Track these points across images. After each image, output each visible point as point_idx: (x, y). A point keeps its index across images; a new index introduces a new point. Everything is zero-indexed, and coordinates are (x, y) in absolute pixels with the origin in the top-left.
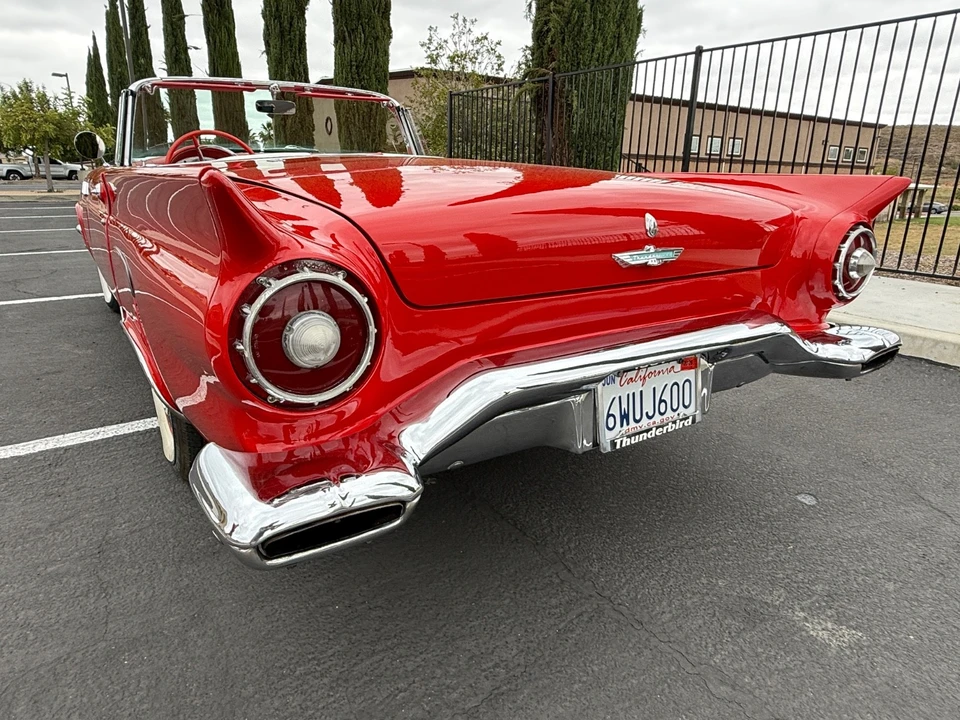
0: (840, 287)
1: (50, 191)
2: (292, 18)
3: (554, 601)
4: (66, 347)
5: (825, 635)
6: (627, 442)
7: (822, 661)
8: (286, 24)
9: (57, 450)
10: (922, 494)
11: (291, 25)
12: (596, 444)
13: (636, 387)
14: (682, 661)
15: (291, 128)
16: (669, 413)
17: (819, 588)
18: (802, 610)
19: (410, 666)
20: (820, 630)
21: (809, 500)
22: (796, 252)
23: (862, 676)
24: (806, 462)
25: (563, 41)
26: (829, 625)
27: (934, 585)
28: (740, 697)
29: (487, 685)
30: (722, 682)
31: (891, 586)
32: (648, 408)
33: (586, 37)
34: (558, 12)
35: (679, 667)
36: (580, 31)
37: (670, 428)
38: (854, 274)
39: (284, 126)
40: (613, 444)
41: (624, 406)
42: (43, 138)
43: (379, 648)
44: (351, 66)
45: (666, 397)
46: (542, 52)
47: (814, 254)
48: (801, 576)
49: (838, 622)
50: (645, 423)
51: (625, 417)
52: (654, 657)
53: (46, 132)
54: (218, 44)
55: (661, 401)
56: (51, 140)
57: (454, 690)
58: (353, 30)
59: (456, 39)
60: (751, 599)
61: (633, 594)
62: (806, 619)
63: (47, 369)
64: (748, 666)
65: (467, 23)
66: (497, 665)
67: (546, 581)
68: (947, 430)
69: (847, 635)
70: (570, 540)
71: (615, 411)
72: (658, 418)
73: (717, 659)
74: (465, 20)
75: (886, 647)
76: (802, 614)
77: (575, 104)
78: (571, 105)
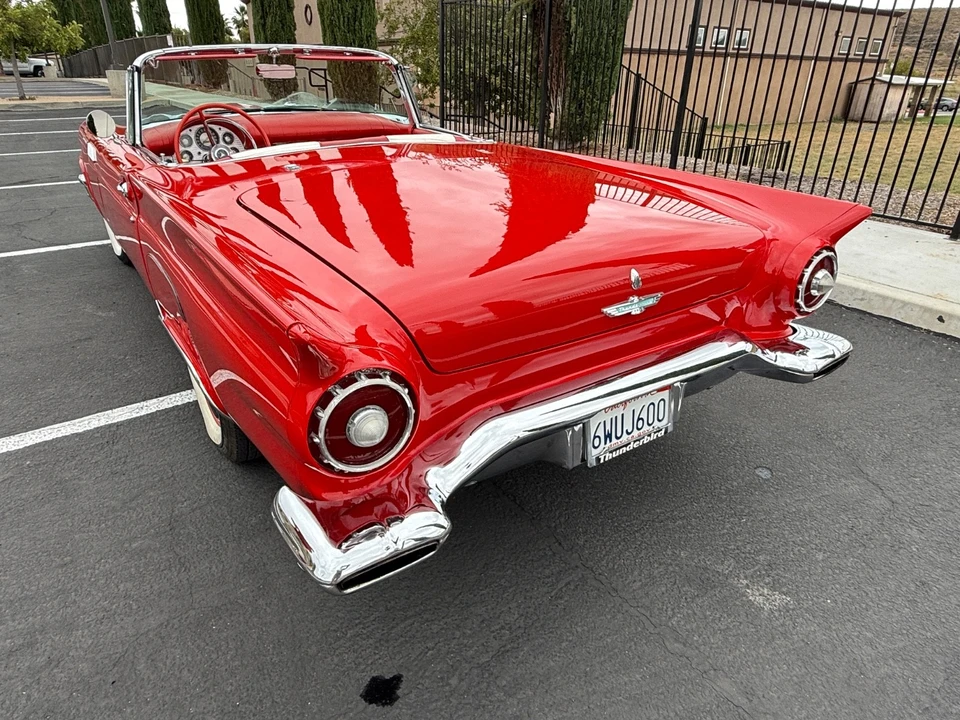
0: (802, 304)
1: (22, 98)
3: (547, 572)
4: (89, 309)
5: (760, 599)
6: (609, 456)
7: (757, 622)
9: (110, 426)
10: (863, 467)
12: (584, 460)
13: (618, 412)
14: (647, 623)
15: (271, 28)
16: (646, 428)
17: (761, 558)
18: (746, 578)
19: (435, 629)
20: (757, 596)
21: (764, 474)
22: (768, 269)
23: (784, 634)
24: (768, 434)
26: (766, 591)
27: (856, 555)
28: (689, 653)
29: (495, 644)
30: (676, 640)
31: (820, 556)
32: (628, 426)
35: (644, 628)
37: (646, 440)
38: (814, 292)
39: (264, 25)
40: (598, 459)
41: (608, 428)
42: (9, 39)
43: (410, 613)
45: (644, 415)
47: (782, 272)
48: (748, 547)
49: (773, 588)
50: (625, 438)
51: (608, 436)
52: (625, 619)
53: (10, 32)
55: (639, 419)
56: (16, 41)
57: (471, 648)
60: (706, 569)
61: (611, 565)
62: (747, 586)
63: (78, 335)
64: (698, 627)
66: (503, 628)
67: (541, 553)
68: (897, 398)
69: (779, 599)
70: (560, 515)
71: (601, 433)
72: (636, 433)
73: (674, 621)
75: (807, 610)
76: (745, 582)
77: (574, 22)
78: (569, 23)
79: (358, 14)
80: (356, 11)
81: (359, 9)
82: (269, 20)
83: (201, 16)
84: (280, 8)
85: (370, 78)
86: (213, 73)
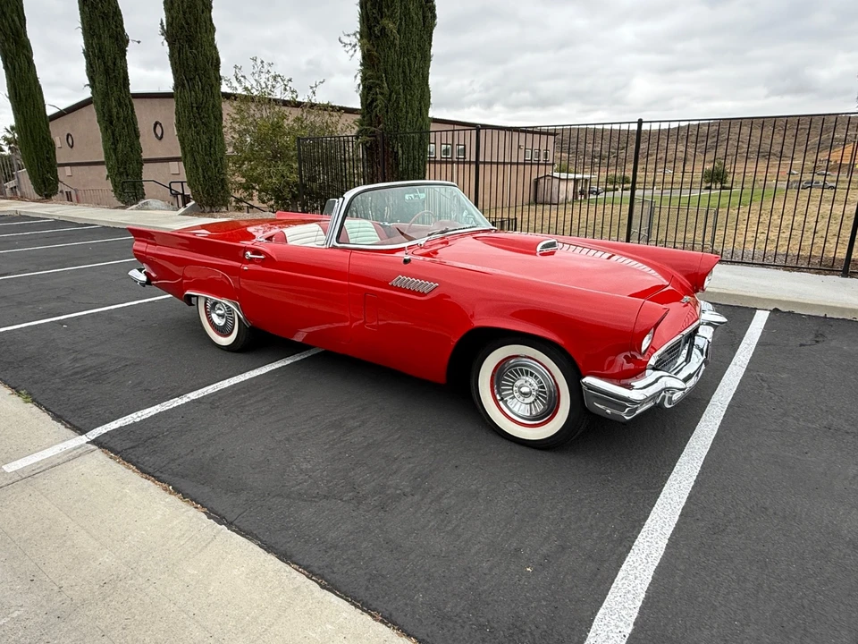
2: (115, 59)
8: (110, 64)
11: (114, 64)
15: (123, 151)
25: (387, 112)
33: (402, 110)
34: (382, 94)
36: (398, 107)
39: (115, 150)
44: (192, 107)
46: (371, 117)
54: (17, 70)
58: (191, 79)
59: (256, 77)
65: (266, 66)
74: (262, 62)
77: (400, 152)
78: (397, 152)
79: (213, 143)
80: (211, 141)
81: (213, 139)
82: (120, 146)
83: (33, 141)
84: (130, 137)
85: (223, 187)
86: (45, 186)
